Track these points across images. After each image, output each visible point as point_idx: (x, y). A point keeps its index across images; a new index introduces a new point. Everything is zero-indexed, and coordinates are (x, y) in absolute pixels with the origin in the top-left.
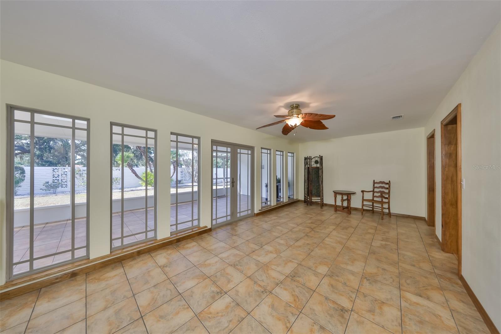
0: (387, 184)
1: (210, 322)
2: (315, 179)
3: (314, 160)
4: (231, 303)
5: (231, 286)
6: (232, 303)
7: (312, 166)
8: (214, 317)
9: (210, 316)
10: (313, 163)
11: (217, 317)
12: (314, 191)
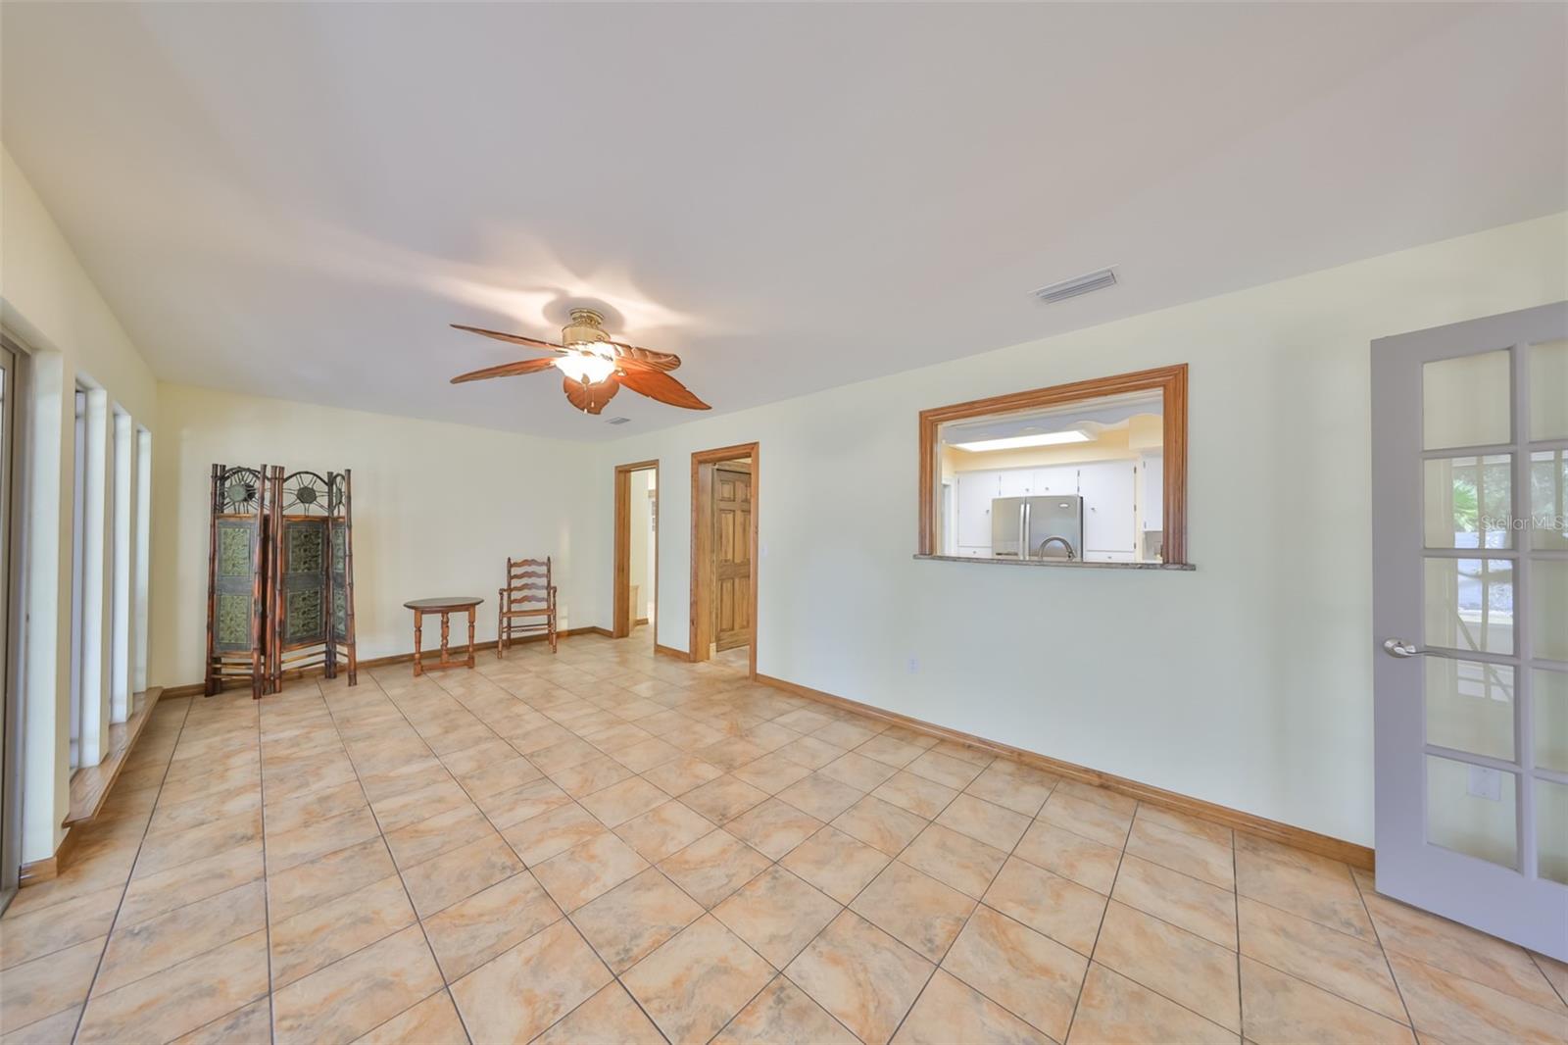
0: (542, 564)
1: (890, 1002)
2: (295, 570)
3: (293, 485)
4: (820, 952)
5: (747, 962)
6: (818, 949)
7: (284, 513)
8: (874, 990)
9: (872, 1007)
10: (289, 498)
11: (871, 984)
12: (293, 625)
